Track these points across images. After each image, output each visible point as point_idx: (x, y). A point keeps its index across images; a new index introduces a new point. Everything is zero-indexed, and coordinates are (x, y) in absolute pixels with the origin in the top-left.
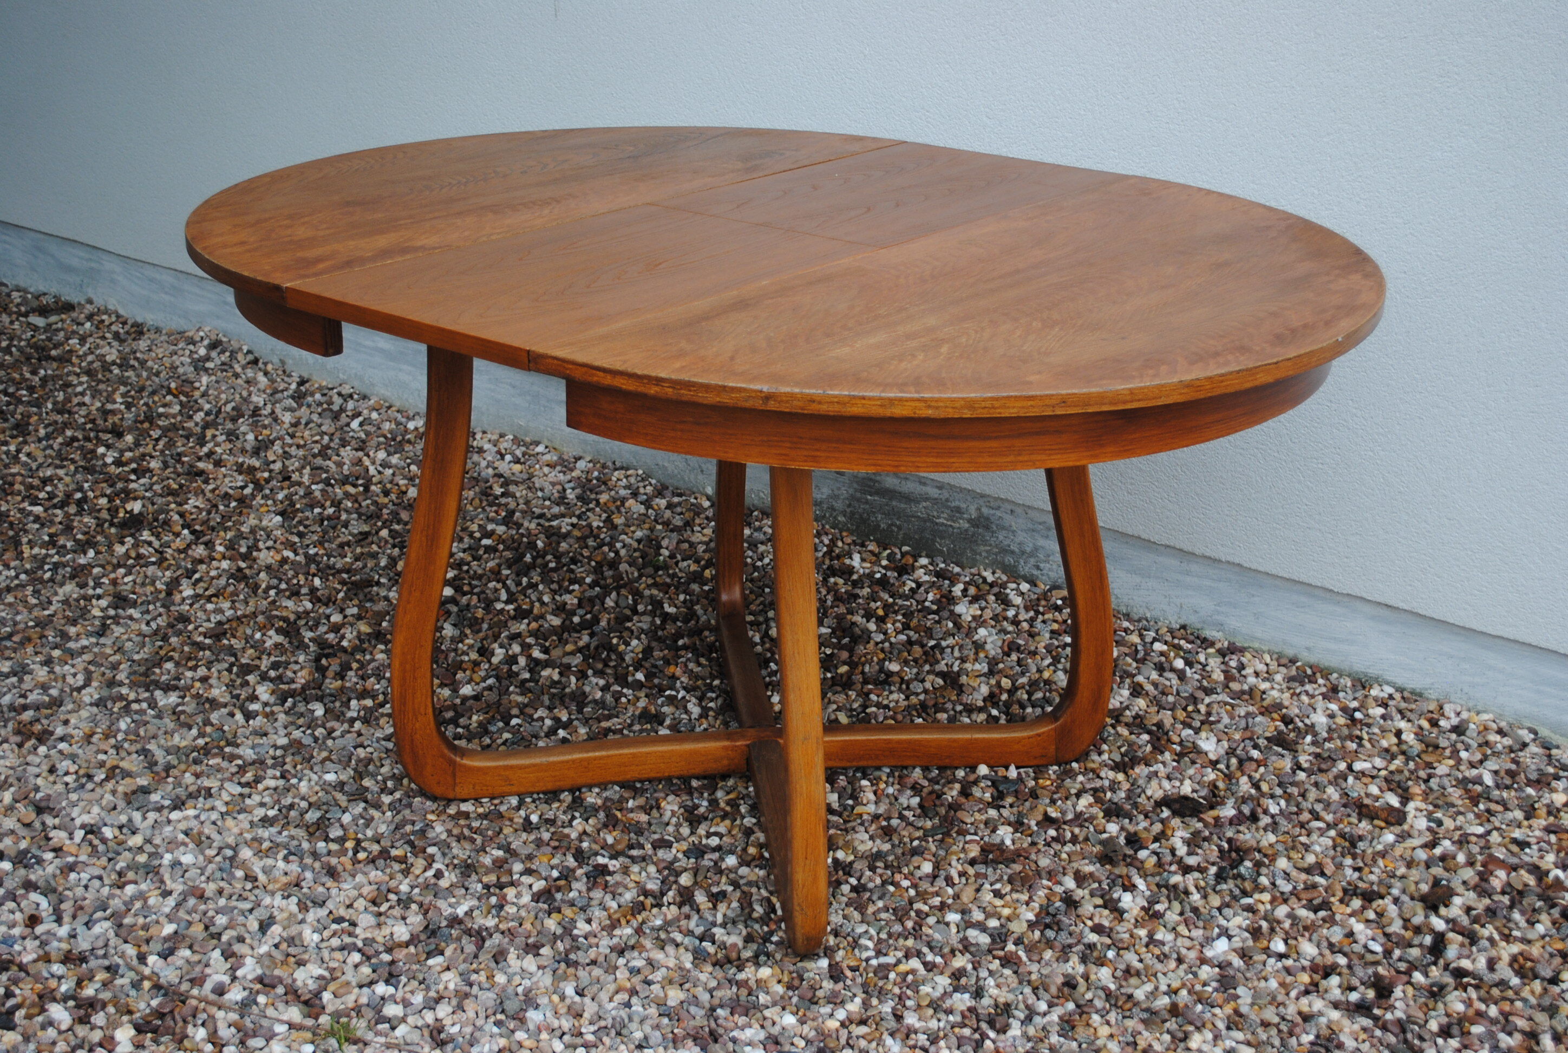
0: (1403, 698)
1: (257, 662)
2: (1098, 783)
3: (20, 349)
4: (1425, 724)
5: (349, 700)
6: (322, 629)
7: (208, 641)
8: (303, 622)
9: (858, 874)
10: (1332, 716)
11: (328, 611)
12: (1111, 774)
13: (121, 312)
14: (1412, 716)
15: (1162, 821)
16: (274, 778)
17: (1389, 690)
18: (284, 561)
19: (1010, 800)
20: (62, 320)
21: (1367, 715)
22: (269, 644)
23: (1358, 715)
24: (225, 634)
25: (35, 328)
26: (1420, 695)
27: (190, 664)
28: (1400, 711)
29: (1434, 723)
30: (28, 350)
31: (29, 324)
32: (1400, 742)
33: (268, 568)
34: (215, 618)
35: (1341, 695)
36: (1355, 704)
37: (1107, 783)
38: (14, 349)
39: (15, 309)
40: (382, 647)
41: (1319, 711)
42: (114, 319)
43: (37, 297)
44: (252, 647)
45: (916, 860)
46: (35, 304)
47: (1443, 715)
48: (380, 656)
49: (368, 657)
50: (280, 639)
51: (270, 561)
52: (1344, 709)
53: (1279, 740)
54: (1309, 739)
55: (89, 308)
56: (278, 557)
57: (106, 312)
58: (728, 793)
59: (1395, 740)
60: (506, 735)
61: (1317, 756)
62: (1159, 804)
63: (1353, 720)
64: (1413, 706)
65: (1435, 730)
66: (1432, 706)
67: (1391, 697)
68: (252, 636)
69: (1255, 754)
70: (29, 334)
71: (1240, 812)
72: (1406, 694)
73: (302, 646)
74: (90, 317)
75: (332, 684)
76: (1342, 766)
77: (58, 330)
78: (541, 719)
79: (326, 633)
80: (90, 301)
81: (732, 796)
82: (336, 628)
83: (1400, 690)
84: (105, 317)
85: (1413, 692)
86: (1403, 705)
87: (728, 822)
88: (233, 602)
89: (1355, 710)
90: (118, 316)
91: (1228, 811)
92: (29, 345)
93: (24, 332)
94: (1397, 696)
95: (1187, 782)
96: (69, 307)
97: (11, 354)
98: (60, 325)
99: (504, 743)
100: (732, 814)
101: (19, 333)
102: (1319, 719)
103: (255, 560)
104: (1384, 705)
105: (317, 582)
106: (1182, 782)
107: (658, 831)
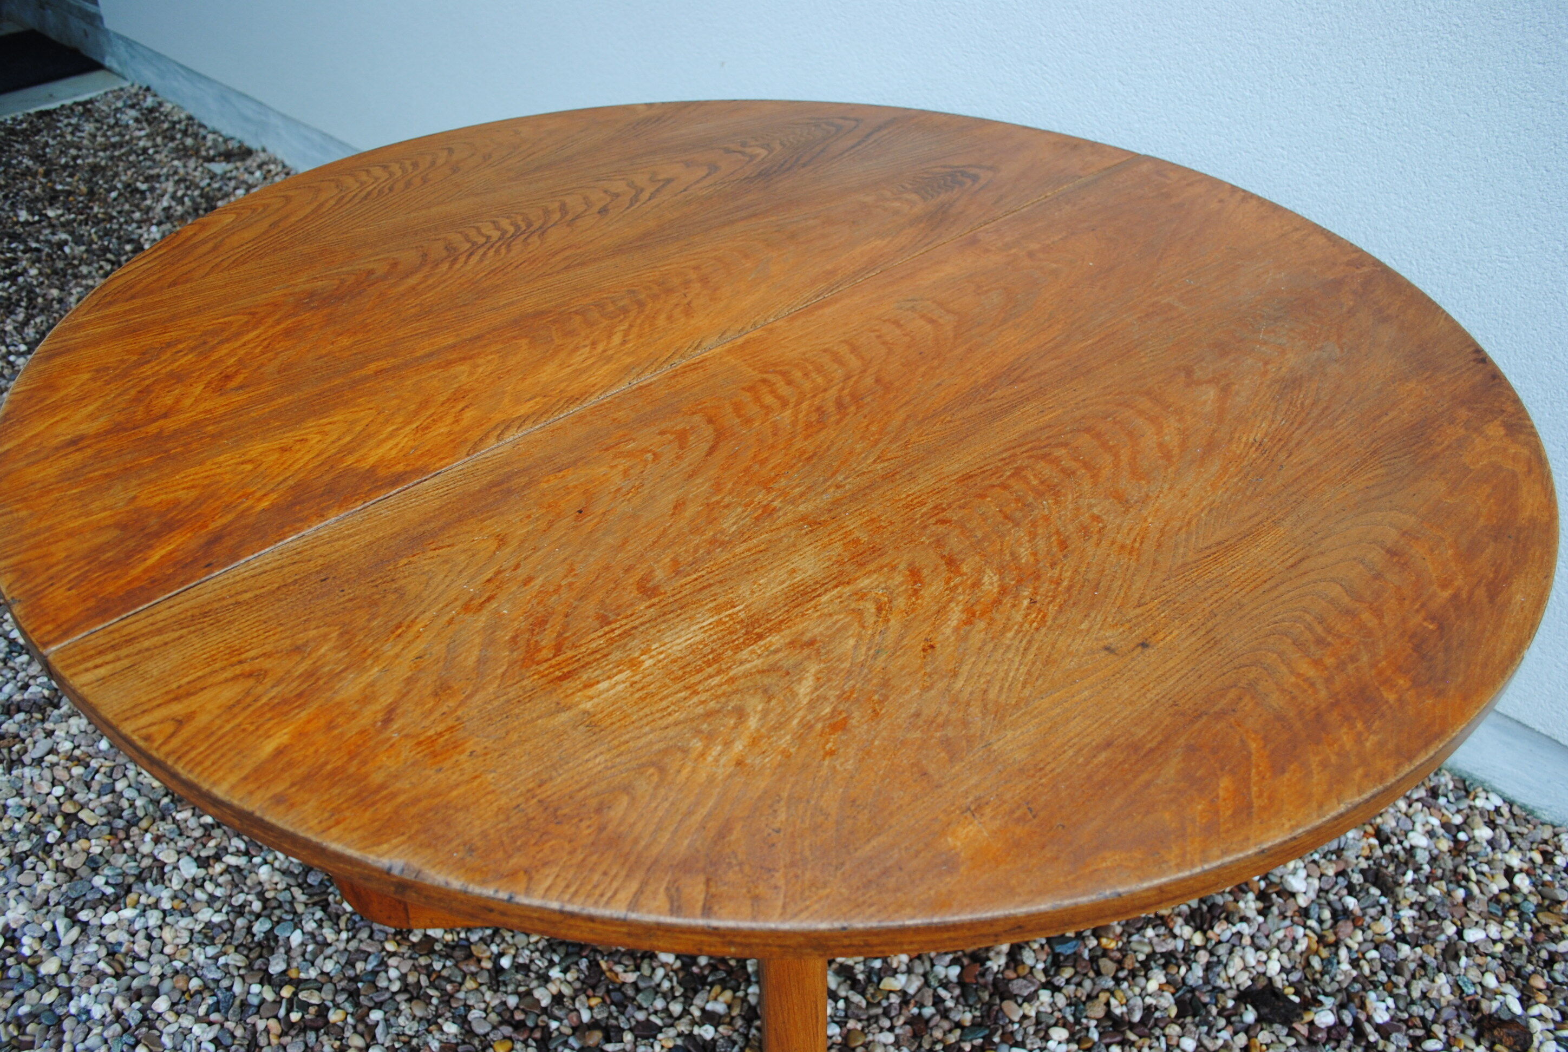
0: (1513, 815)
2: (1170, 945)
3: (193, 199)
4: (1538, 858)
10: (1431, 834)
12: (1187, 931)
13: (287, 163)
14: (1524, 844)
15: (1247, 1029)
16: (238, 853)
17: (1499, 802)
19: (1068, 972)
20: (237, 168)
21: (1472, 838)
23: (1462, 836)
25: (213, 177)
26: (1531, 812)
28: (1509, 835)
29: (1548, 858)
30: (199, 200)
31: (209, 171)
32: (1512, 890)
35: (1442, 801)
36: (1458, 820)
37: (1180, 945)
38: (186, 199)
39: (204, 153)
41: (1418, 826)
42: (280, 168)
43: (226, 141)
46: (222, 148)
47: (1558, 848)
52: (1446, 826)
53: (1375, 876)
54: (1410, 876)
55: (263, 157)
57: (275, 162)
59: (1505, 884)
61: (1422, 906)
62: (1244, 997)
63: (1456, 841)
64: (1525, 831)
65: (1549, 869)
66: (1547, 833)
67: (1497, 810)
69: (1351, 902)
70: (207, 181)
71: (1341, 1022)
72: (1516, 810)
74: (260, 167)
76: (1451, 930)
77: (230, 179)
80: (264, 150)
83: (1511, 804)
84: (272, 167)
85: (1522, 807)
86: (1513, 828)
89: (1459, 828)
90: (284, 166)
91: (1325, 1018)
92: (202, 196)
93: (202, 179)
94: (1505, 810)
95: (1275, 954)
96: (246, 153)
97: (183, 203)
98: (234, 173)
101: (197, 180)
102: (1418, 839)
104: (1492, 825)
106: (1268, 952)
107: (645, 1005)
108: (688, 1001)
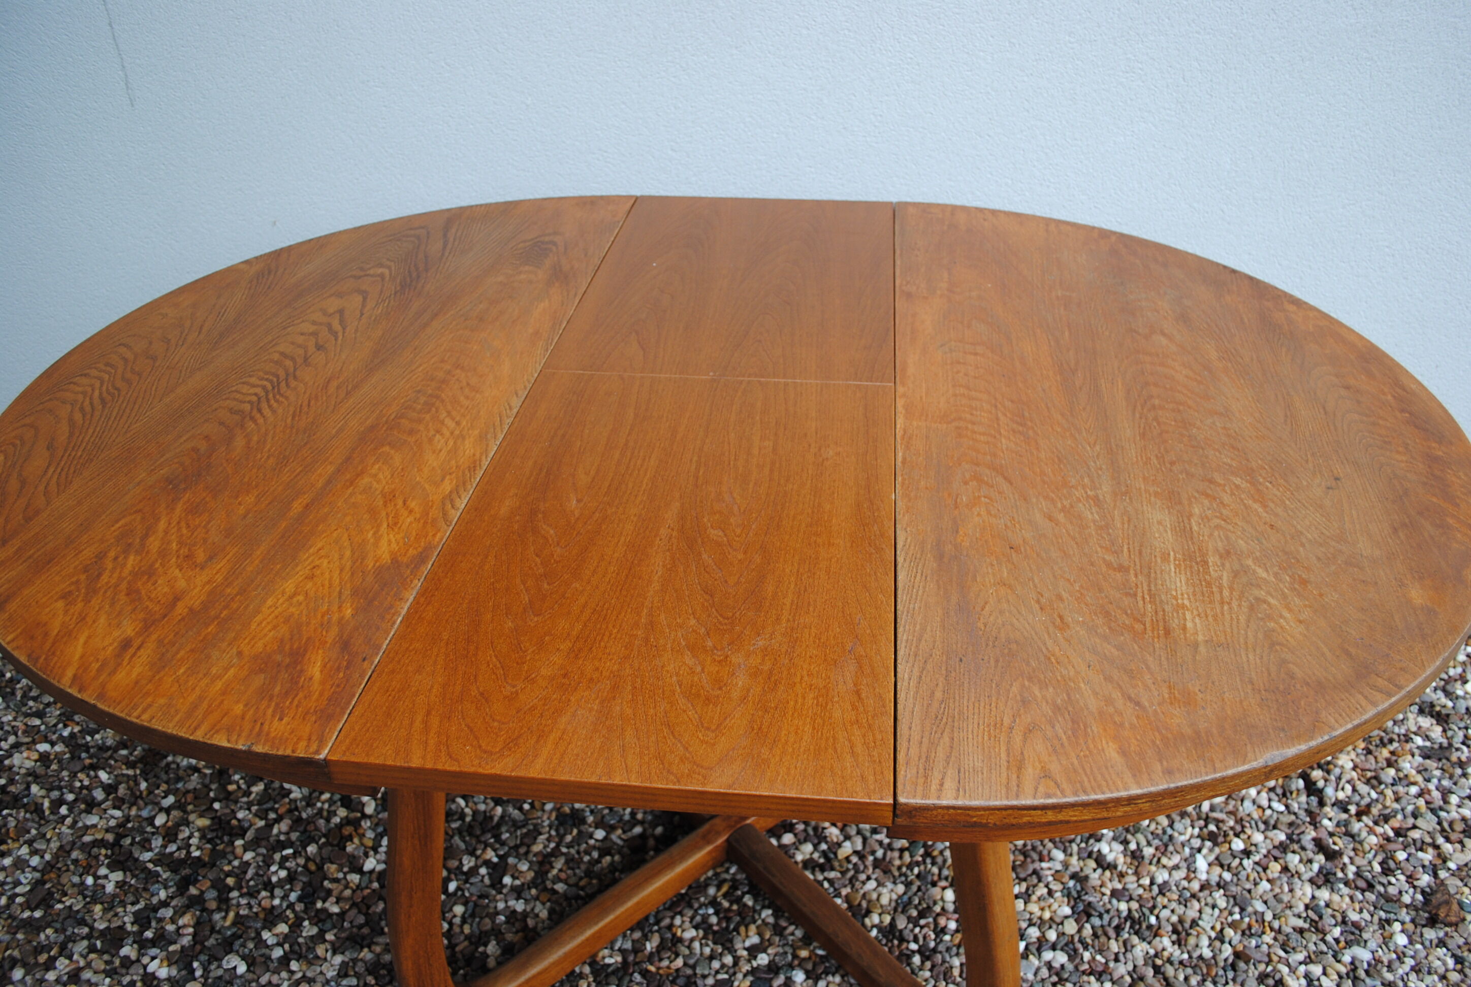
1: (116, 923)
5: (259, 934)
6: (157, 842)
7: (38, 914)
8: (128, 841)
9: (911, 938)
11: (145, 813)
18: (44, 758)
22: (110, 888)
24: (50, 894)
27: (42, 958)
33: (32, 774)
34: (27, 878)
40: (239, 842)
44: (95, 901)
45: (936, 892)
48: (249, 856)
49: (236, 863)
50: (118, 876)
51: (29, 764)
56: (35, 756)
58: (719, 887)
60: (459, 909)
68: (83, 883)
73: (151, 877)
75: (224, 921)
78: (474, 871)
79: (165, 846)
81: (725, 889)
82: (170, 834)
87: (753, 928)
88: (30, 843)
99: (464, 920)
100: (746, 917)
103: (10, 768)
105: (103, 776)
107: (706, 972)
108: (732, 951)
